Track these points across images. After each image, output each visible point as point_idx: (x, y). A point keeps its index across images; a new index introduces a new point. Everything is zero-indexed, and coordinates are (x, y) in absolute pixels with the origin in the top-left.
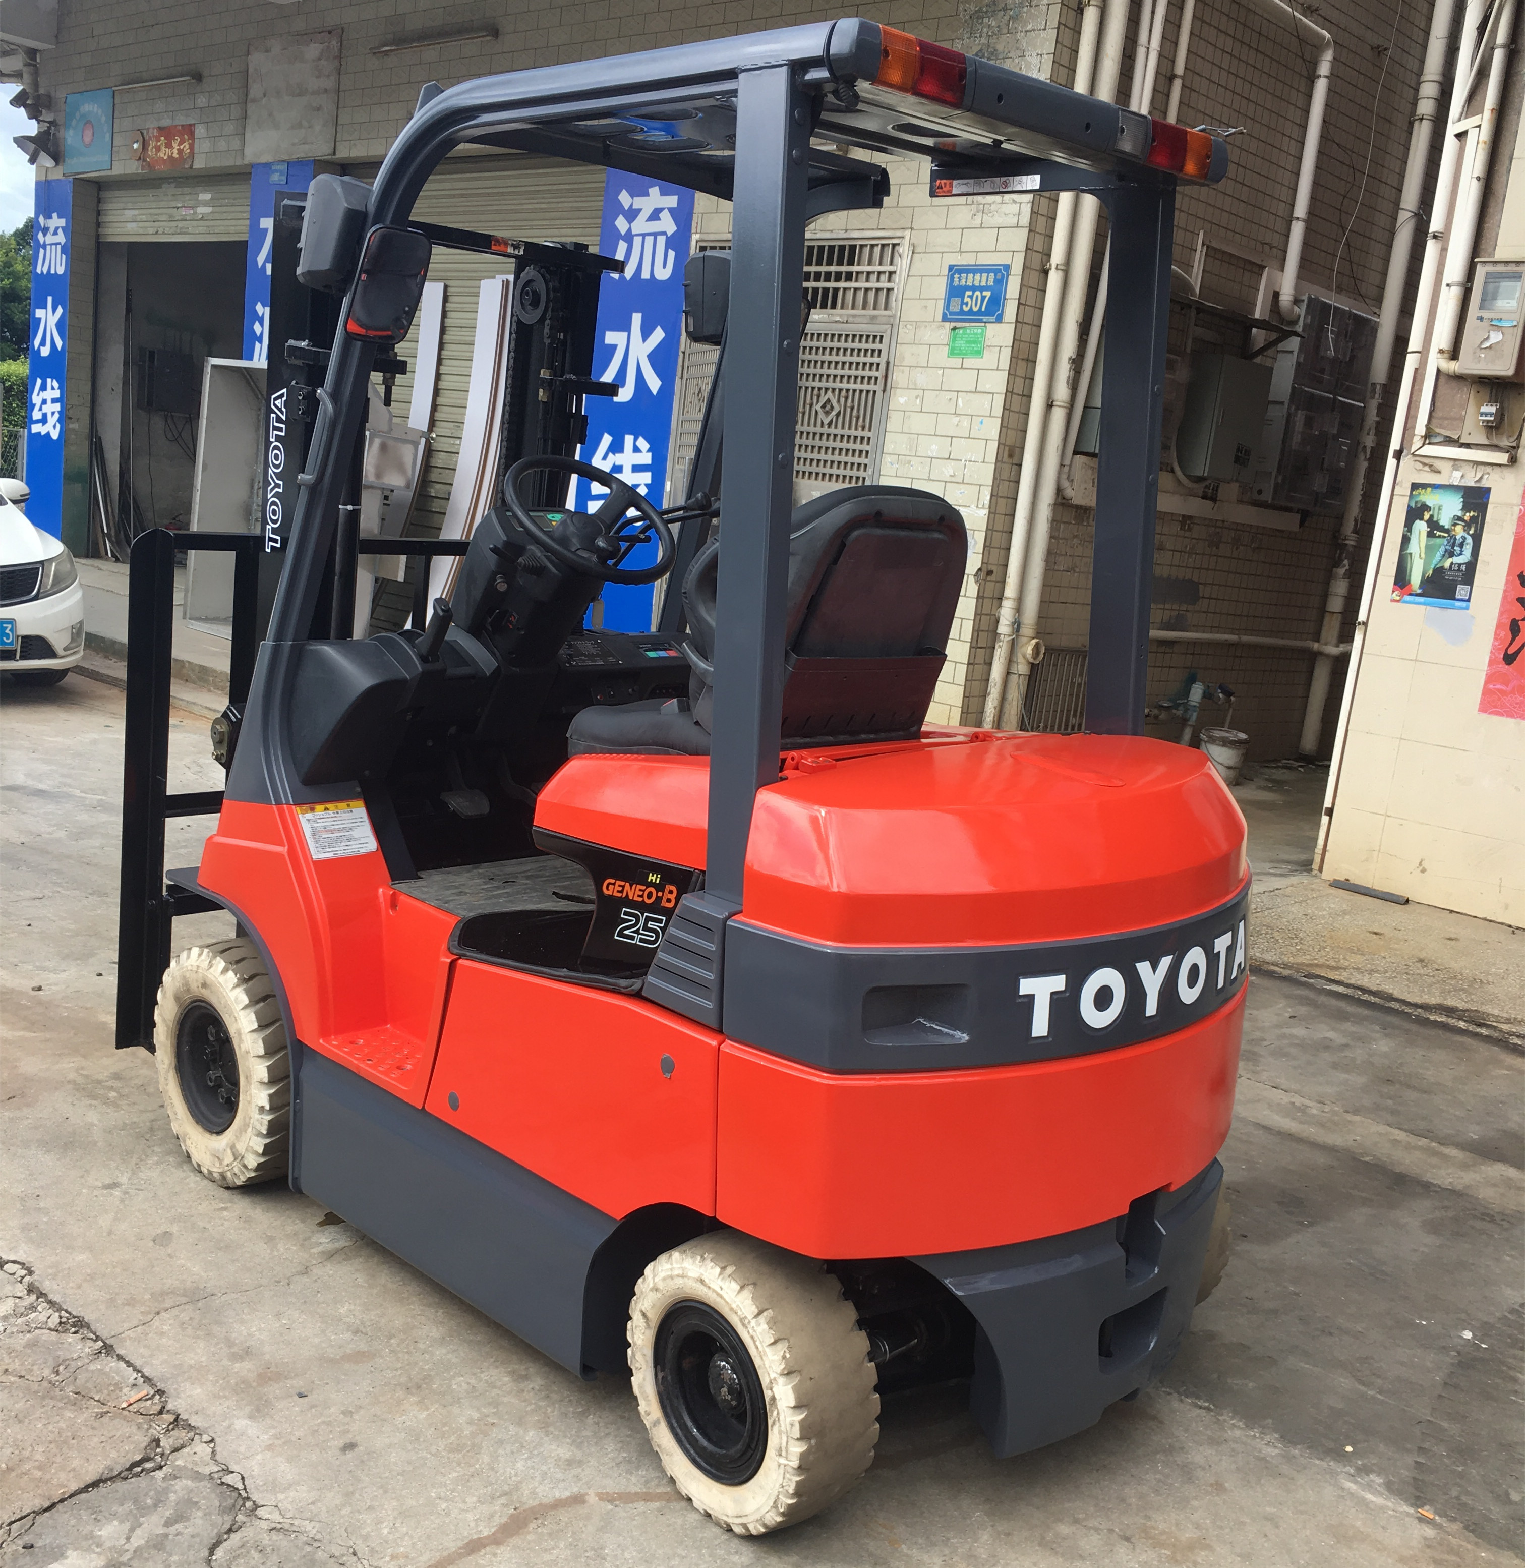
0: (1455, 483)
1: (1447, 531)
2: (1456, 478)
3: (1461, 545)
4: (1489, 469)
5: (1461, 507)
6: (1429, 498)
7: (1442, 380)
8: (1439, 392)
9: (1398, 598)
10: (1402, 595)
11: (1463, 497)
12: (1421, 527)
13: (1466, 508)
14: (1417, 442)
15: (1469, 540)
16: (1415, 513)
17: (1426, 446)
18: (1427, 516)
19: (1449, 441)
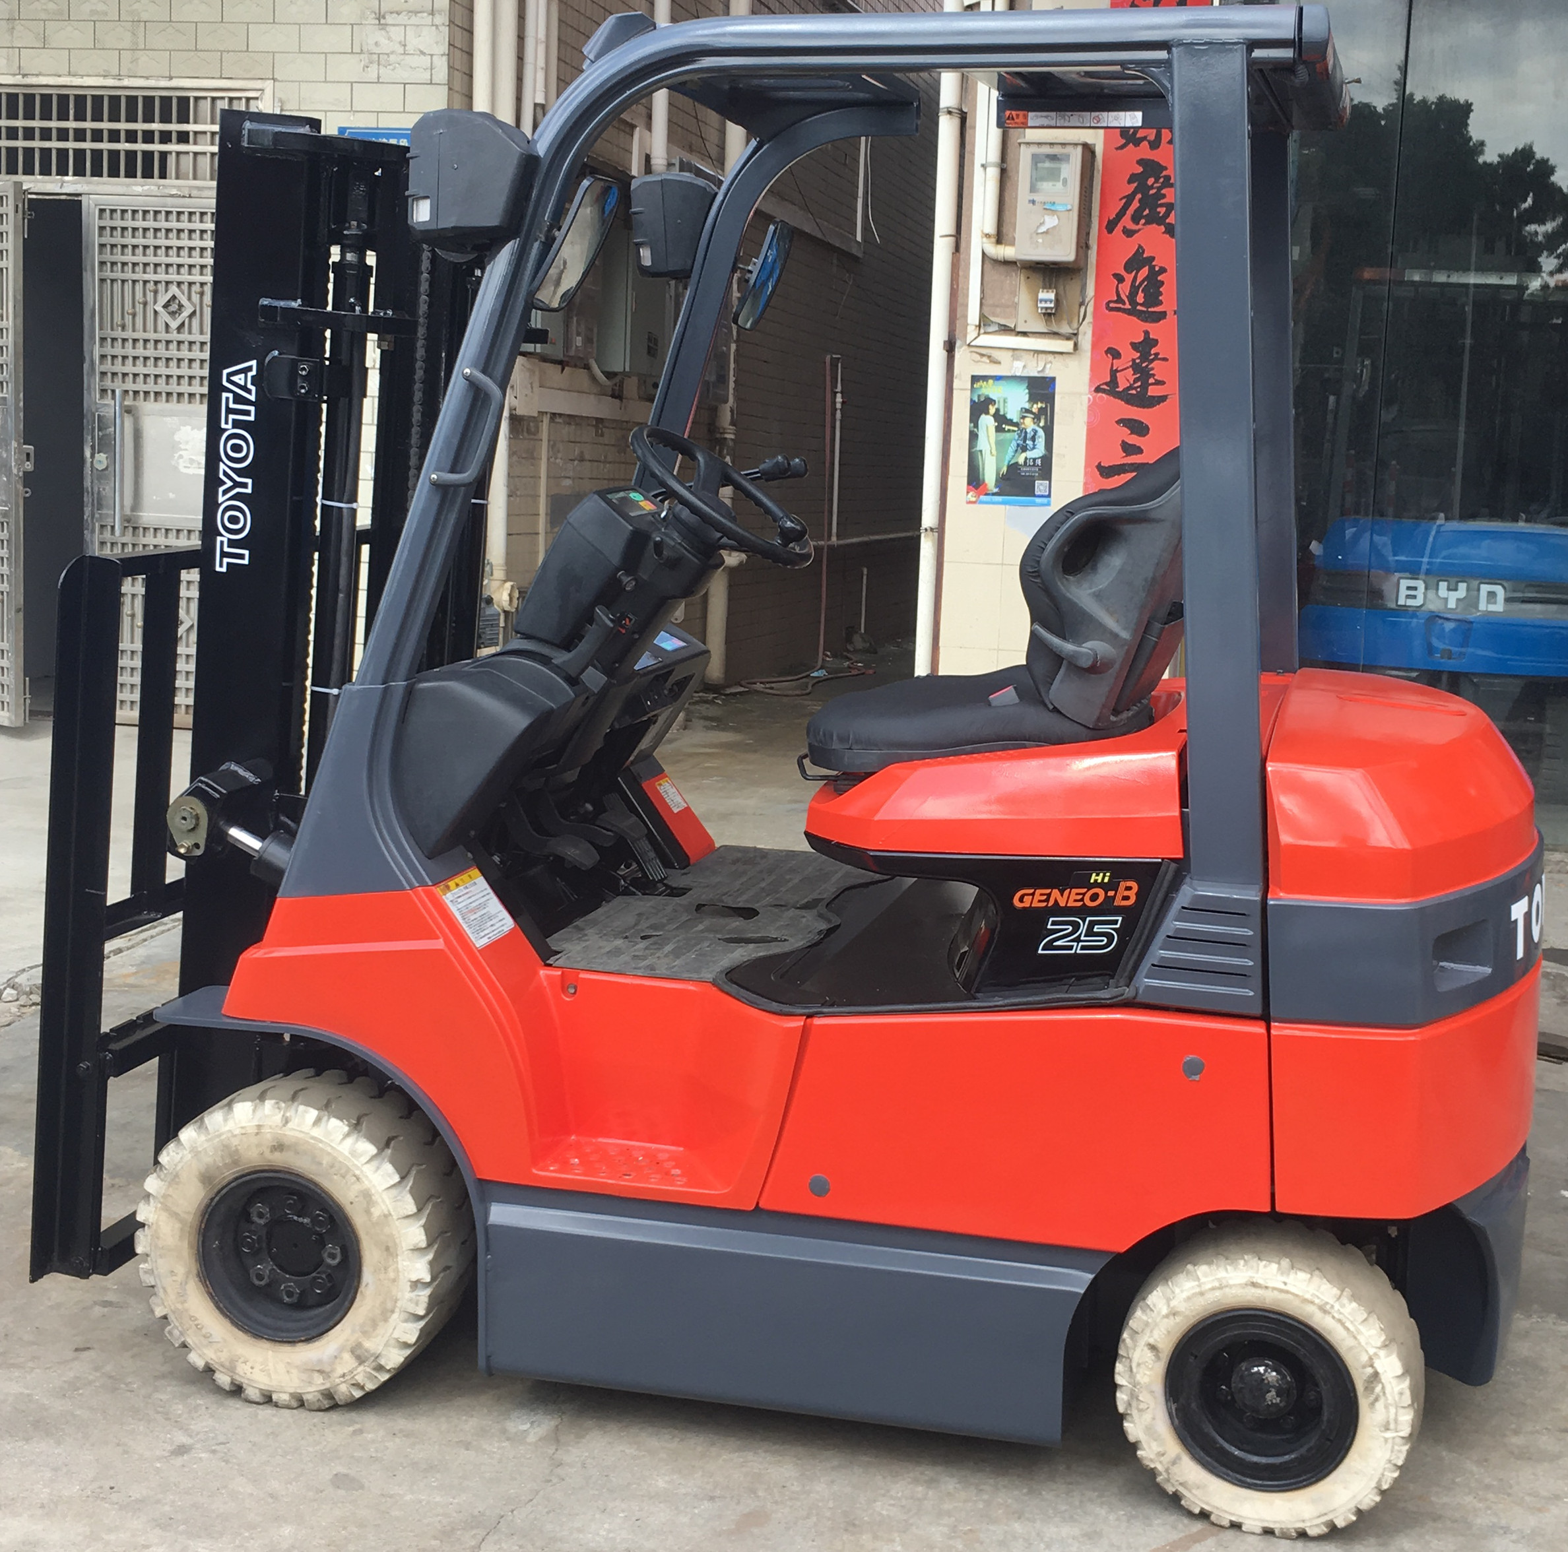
0: (1018, 374)
2: (1018, 368)
3: (1033, 439)
4: (1050, 357)
5: (1027, 397)
7: (992, 266)
8: (986, 278)
9: (974, 499)
11: (1028, 388)
12: (987, 422)
13: (1033, 399)
14: (971, 333)
15: (1041, 433)
16: (979, 408)
17: (981, 336)
18: (992, 410)
19: (1005, 330)
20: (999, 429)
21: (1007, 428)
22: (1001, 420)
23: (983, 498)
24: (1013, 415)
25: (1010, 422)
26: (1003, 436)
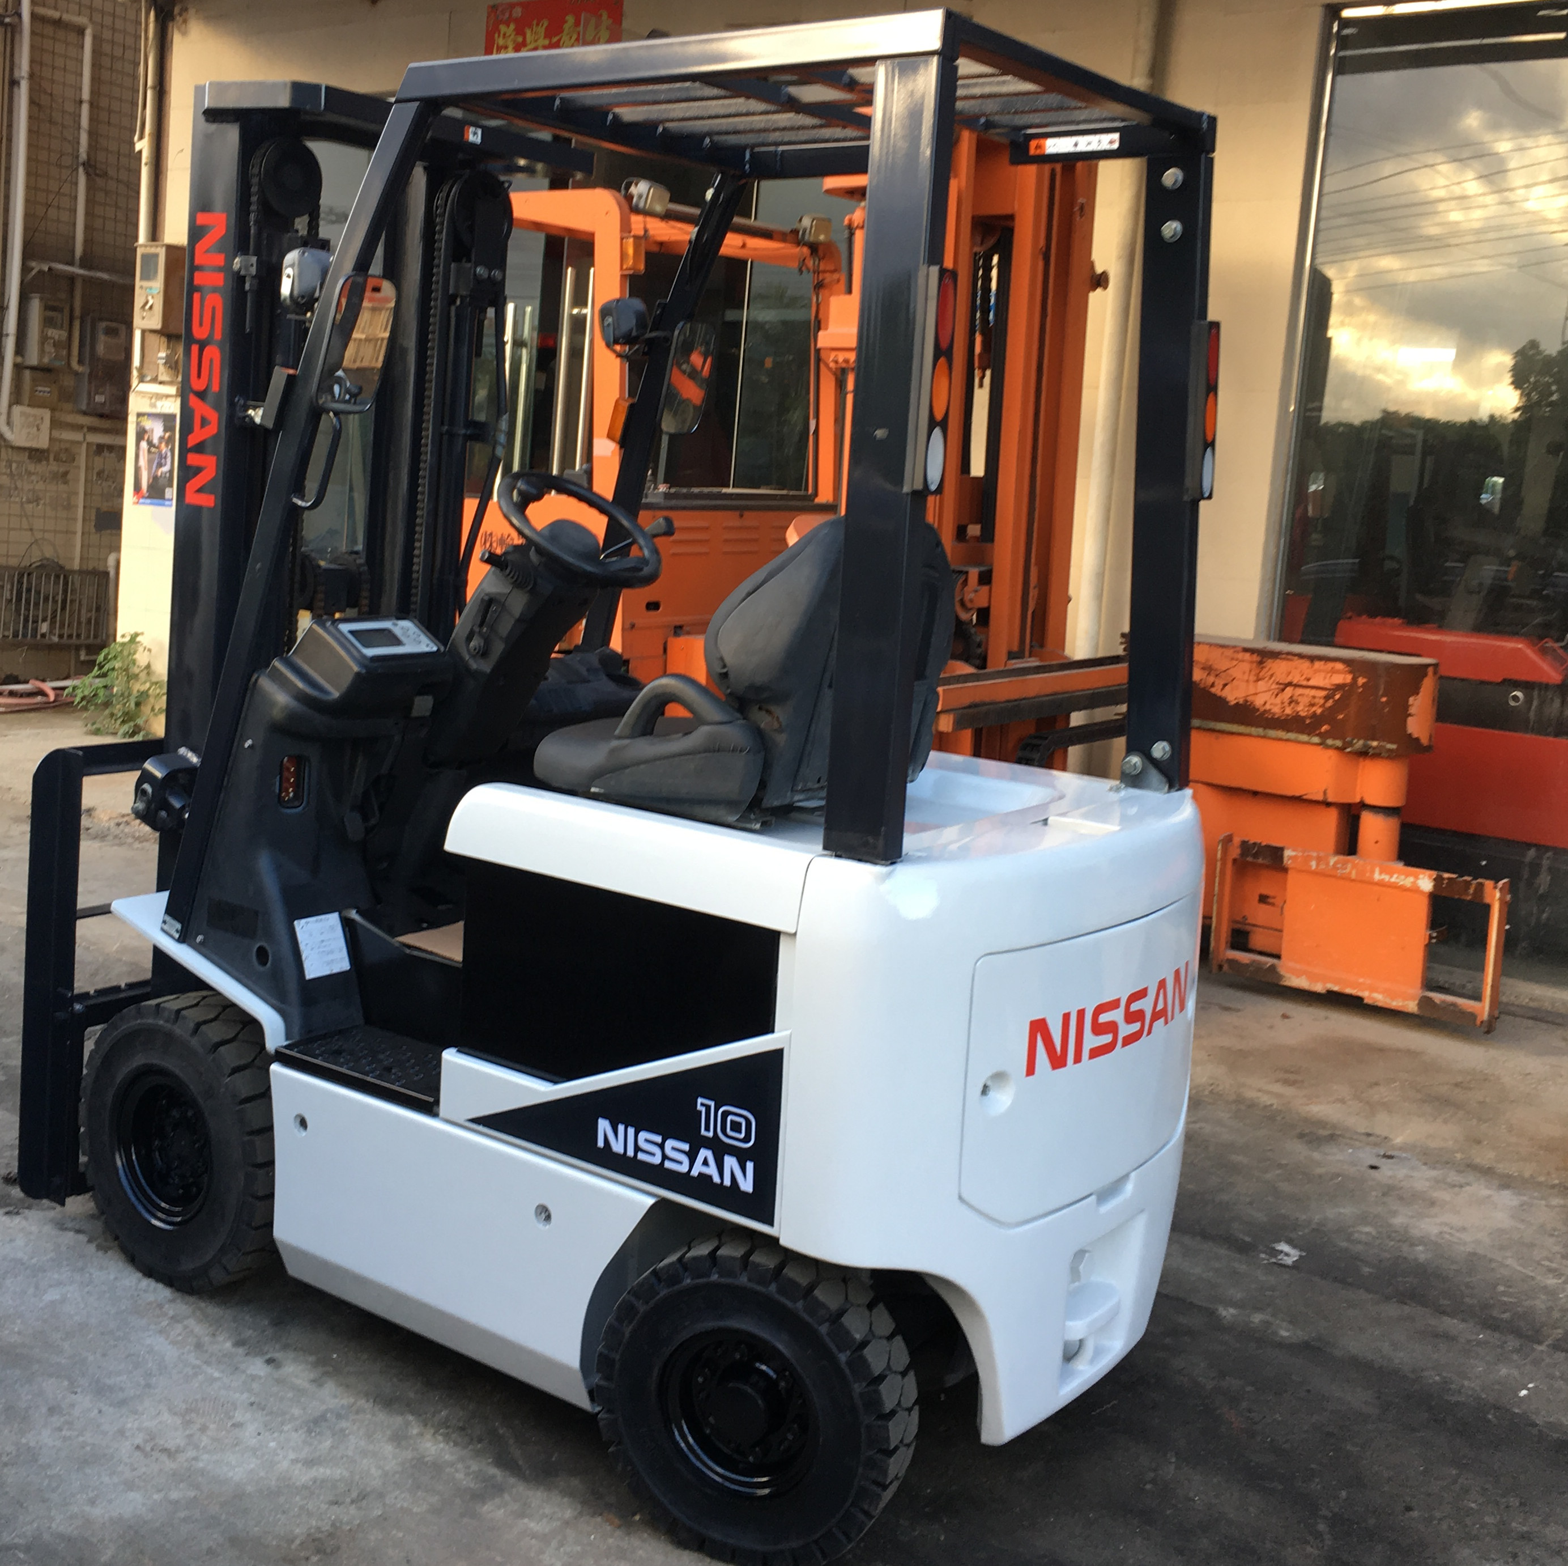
0: (158, 411)
1: (157, 448)
2: (158, 407)
3: (165, 458)
5: (162, 429)
6: (148, 424)
7: (147, 334)
8: (146, 344)
9: (137, 501)
10: (138, 498)
11: (163, 421)
12: (144, 445)
13: (165, 430)
14: (135, 382)
15: (169, 454)
16: (141, 434)
17: (141, 385)
18: (146, 437)
19: (155, 380)
20: (149, 451)
21: (153, 450)
22: (150, 444)
23: (141, 501)
24: (156, 441)
25: (154, 446)
26: (152, 456)
